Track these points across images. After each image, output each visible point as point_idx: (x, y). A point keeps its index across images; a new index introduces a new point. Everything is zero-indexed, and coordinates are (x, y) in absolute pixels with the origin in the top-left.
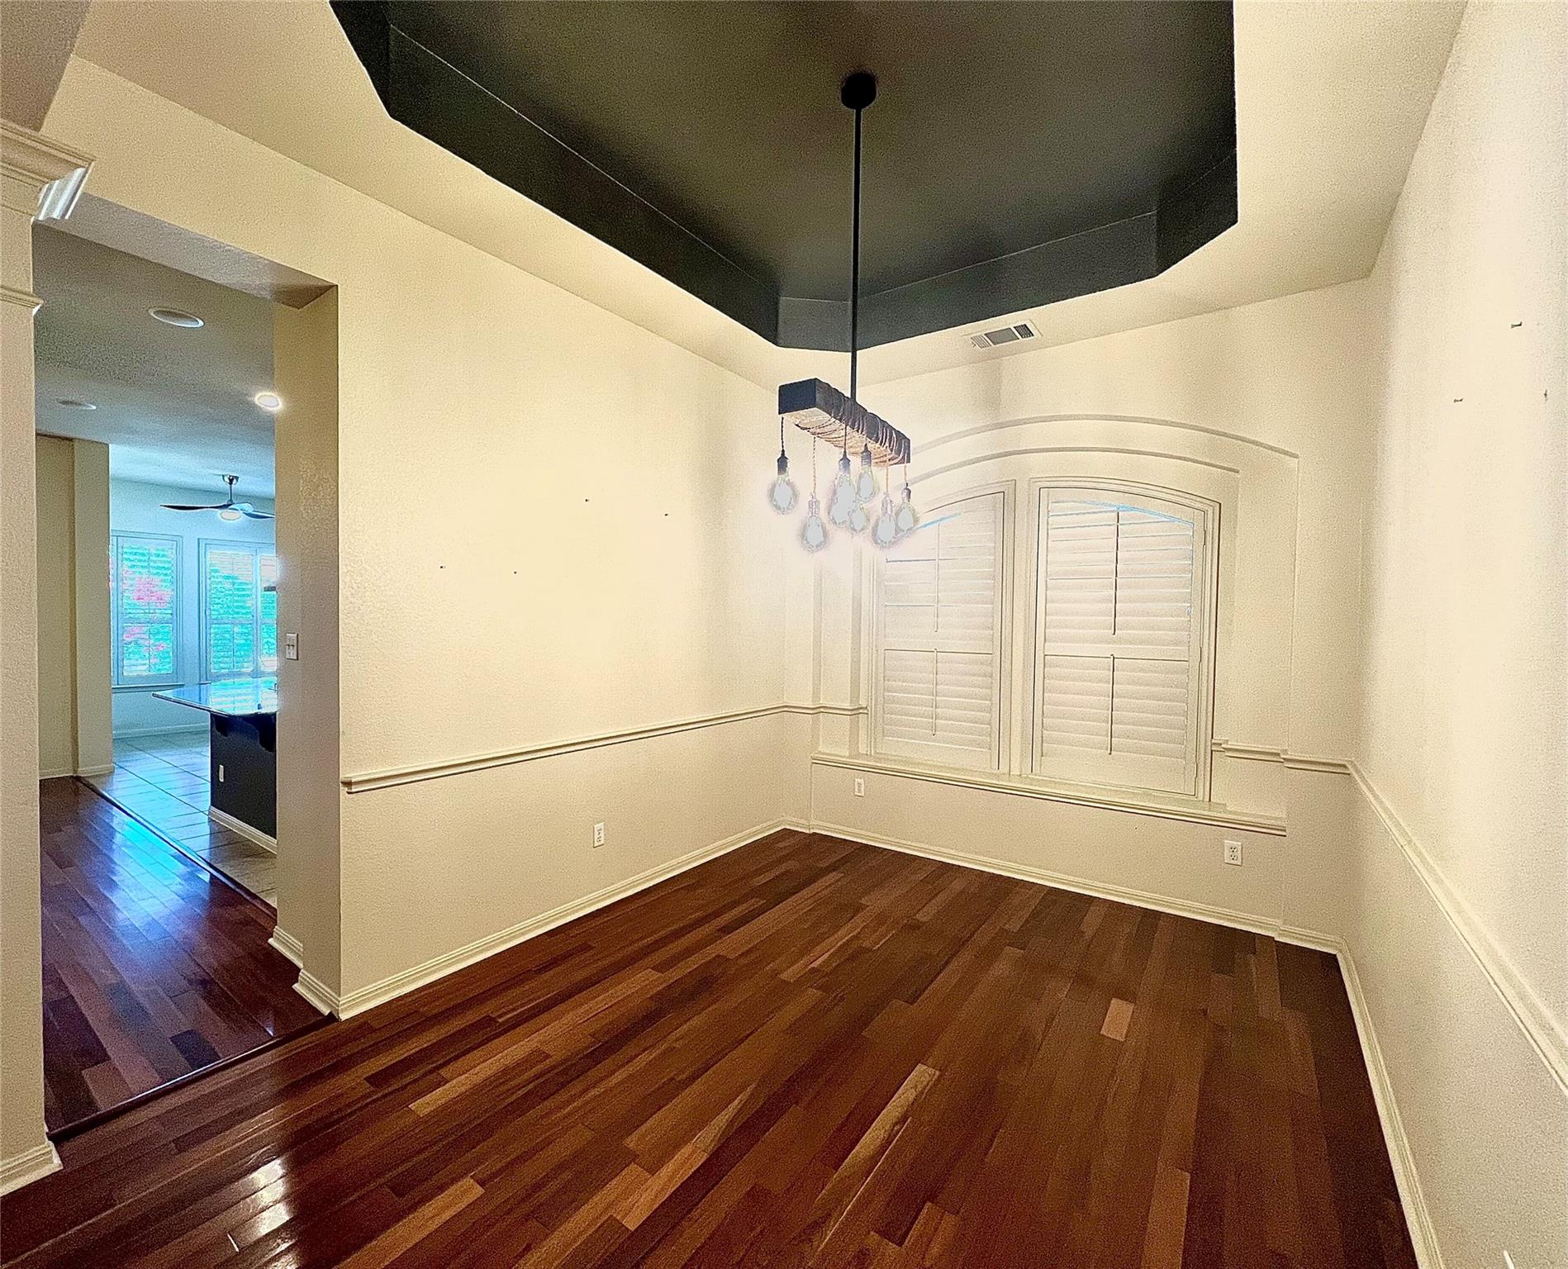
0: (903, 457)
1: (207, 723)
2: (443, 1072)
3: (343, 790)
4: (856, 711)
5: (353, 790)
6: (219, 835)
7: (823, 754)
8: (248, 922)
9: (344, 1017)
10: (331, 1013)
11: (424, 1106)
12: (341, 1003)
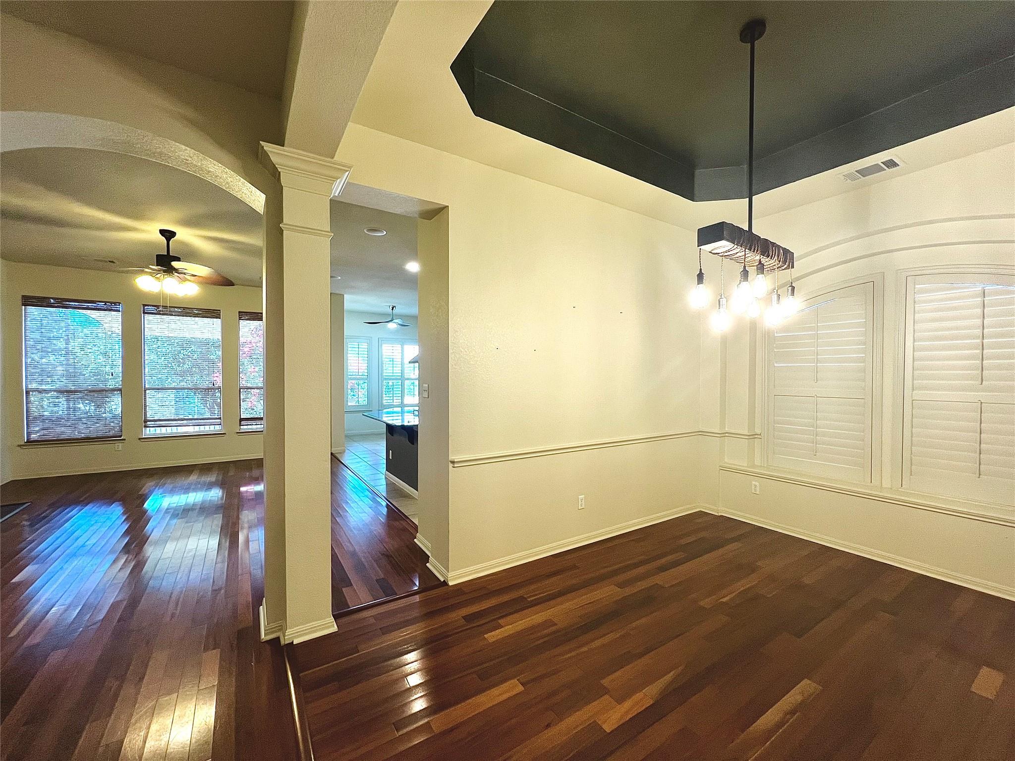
0: (789, 266)
1: (384, 429)
2: (501, 621)
3: (451, 465)
4: (753, 436)
5: (455, 466)
6: (390, 485)
7: (728, 464)
8: (405, 530)
9: (451, 583)
10: (444, 580)
11: (492, 636)
12: (449, 576)
